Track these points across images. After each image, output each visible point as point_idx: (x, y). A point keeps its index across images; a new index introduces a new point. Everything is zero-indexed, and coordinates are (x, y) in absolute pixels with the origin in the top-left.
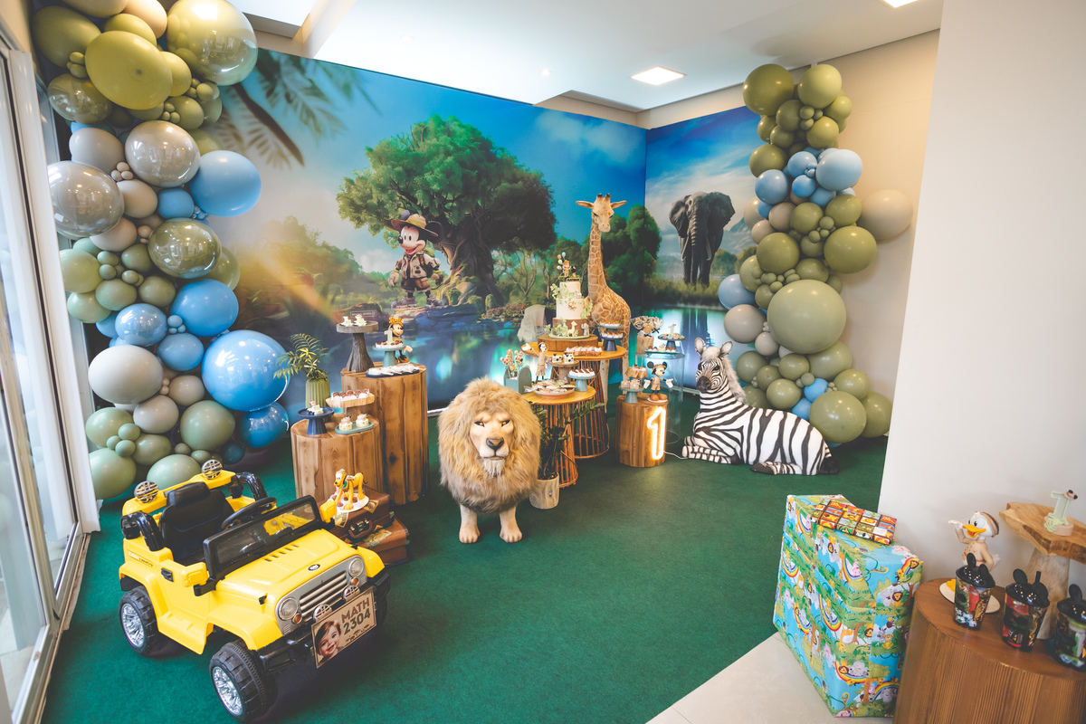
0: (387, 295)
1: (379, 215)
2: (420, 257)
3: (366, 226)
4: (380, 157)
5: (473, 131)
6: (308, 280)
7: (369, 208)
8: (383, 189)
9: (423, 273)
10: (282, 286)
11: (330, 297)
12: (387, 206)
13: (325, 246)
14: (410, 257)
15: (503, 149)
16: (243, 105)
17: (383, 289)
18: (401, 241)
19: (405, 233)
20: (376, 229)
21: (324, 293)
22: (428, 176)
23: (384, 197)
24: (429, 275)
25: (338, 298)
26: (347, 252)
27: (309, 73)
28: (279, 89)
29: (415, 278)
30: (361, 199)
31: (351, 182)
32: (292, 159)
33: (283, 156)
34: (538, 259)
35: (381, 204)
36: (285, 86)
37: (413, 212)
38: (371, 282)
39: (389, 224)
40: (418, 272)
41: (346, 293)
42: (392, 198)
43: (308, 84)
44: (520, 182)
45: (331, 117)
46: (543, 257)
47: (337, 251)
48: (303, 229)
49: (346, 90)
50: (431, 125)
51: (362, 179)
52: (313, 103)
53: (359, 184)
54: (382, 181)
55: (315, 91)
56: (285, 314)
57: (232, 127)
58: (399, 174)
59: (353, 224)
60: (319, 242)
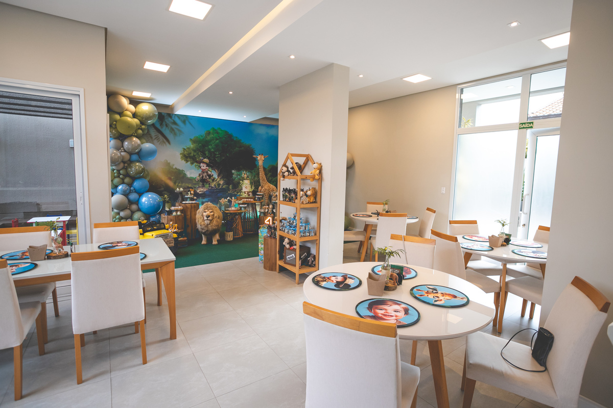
0: (195, 184)
1: (193, 159)
2: (207, 172)
3: (189, 163)
4: (194, 141)
5: (226, 132)
6: (170, 179)
7: (190, 157)
8: (195, 151)
9: (208, 177)
10: (162, 181)
11: (177, 184)
12: (196, 156)
13: (176, 169)
14: (203, 172)
15: (236, 137)
16: (153, 128)
17: (194, 182)
18: (200, 167)
19: (202, 165)
20: (192, 164)
21: (175, 183)
22: (210, 147)
23: (195, 154)
24: (210, 178)
25: (179, 184)
26: (183, 170)
27: (173, 118)
28: (164, 123)
29: (205, 179)
30: (187, 154)
31: (185, 149)
32: (167, 143)
33: (164, 142)
34: (250, 173)
35: (194, 156)
36: (166, 122)
37: (204, 158)
38: (191, 180)
39: (197, 162)
40: (206, 177)
41: (182, 183)
42: (198, 154)
43: (173, 121)
44: (243, 148)
45: (179, 130)
46: (251, 173)
47: (180, 170)
48: (169, 163)
49: (184, 122)
50: (211, 131)
51: (188, 148)
52: (174, 126)
53: (187, 150)
54: (195, 148)
55: (175, 123)
56: (163, 189)
57: (150, 134)
58: (200, 146)
59: (185, 162)
60: (174, 167)
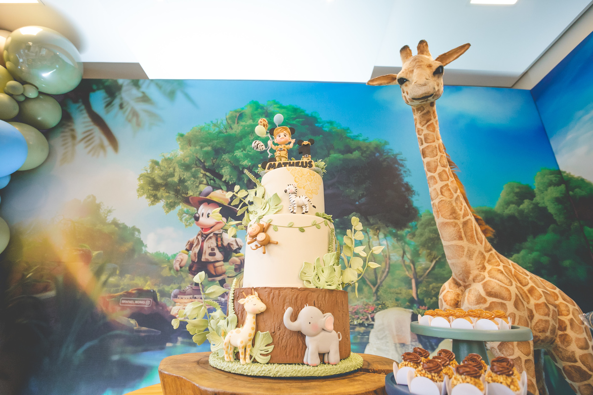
0: (168, 281)
1: (177, 192)
2: (218, 237)
3: (161, 203)
4: (189, 141)
5: (295, 110)
6: (87, 257)
7: (167, 186)
8: (187, 167)
9: (219, 256)
10: (59, 263)
11: (103, 278)
12: (188, 183)
13: (115, 223)
14: (205, 237)
15: (331, 123)
16: (86, 115)
17: (166, 273)
18: (197, 219)
19: (203, 209)
20: (171, 206)
21: (98, 273)
22: (238, 153)
23: (186, 175)
24: (226, 259)
25: (112, 280)
26: (134, 229)
27: (144, 88)
28: (117, 102)
29: (208, 262)
30: (163, 178)
31: (156, 163)
32: (110, 149)
33: (102, 147)
34: (392, 241)
35: (182, 181)
36: (121, 99)
37: (215, 188)
38: (153, 264)
39: (187, 201)
40: (212, 254)
41: (122, 274)
42: (195, 176)
43: (140, 95)
44: (356, 154)
45: (151, 114)
46: (400, 238)
47: (125, 228)
48: (98, 207)
49: (171, 95)
50: (248, 110)
51: (168, 160)
52: (140, 107)
53: (165, 164)
54: (187, 160)
55: (145, 99)
56: (52, 293)
57: (73, 130)
58: (207, 153)
59: (148, 201)
60: (110, 219)
